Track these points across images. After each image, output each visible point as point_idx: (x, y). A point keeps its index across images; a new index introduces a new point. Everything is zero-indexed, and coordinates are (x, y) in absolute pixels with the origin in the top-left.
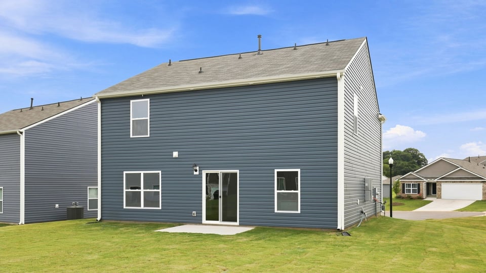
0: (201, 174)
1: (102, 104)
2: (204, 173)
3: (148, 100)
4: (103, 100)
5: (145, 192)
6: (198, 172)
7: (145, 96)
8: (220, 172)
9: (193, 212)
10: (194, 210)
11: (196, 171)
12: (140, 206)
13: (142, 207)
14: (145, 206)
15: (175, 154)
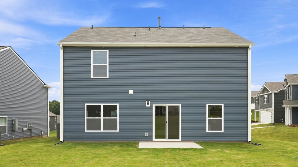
0: (151, 106)
1: (64, 50)
2: (154, 106)
3: (108, 51)
4: (65, 48)
5: (104, 119)
6: (149, 105)
7: (105, 48)
8: (166, 105)
9: (146, 133)
10: (146, 132)
11: (148, 104)
12: (100, 130)
13: (102, 130)
14: (104, 130)
15: (131, 92)
